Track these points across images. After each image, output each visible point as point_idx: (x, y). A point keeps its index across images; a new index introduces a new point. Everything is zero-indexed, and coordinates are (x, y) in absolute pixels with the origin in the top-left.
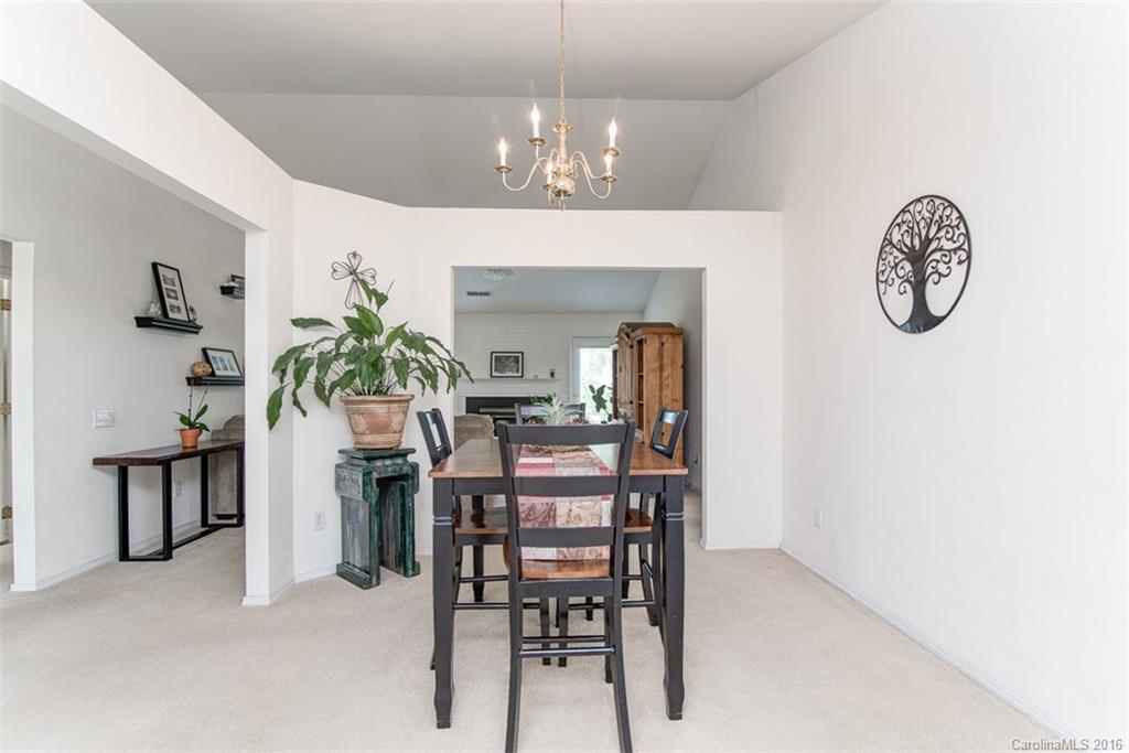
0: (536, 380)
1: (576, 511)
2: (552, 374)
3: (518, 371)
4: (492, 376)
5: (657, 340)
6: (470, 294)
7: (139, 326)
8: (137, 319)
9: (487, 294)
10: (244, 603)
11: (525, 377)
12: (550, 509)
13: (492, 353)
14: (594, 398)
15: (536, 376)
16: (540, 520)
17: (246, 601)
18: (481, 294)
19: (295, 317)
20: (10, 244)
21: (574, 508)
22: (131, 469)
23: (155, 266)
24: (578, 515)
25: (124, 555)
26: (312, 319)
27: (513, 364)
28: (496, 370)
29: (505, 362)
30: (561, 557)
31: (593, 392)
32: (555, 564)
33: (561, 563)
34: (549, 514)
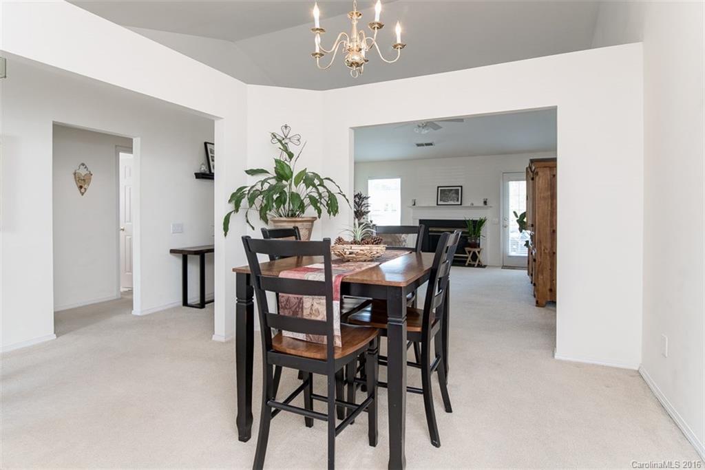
0: (472, 207)
1: (316, 306)
2: (485, 203)
3: (458, 200)
4: (437, 204)
5: (548, 172)
6: (418, 145)
7: (197, 178)
8: (196, 174)
9: (431, 144)
10: (213, 339)
11: (463, 205)
12: (300, 302)
13: (438, 187)
14: (517, 221)
15: (473, 204)
16: (293, 309)
17: (215, 338)
18: (427, 145)
19: (248, 169)
20: (132, 139)
21: (315, 304)
22: (189, 256)
23: (206, 144)
24: (318, 309)
25: (185, 303)
26: (258, 170)
27: (454, 195)
28: (441, 200)
29: (449, 194)
30: (309, 340)
31: (517, 216)
32: (305, 343)
33: (309, 345)
34: (299, 305)
